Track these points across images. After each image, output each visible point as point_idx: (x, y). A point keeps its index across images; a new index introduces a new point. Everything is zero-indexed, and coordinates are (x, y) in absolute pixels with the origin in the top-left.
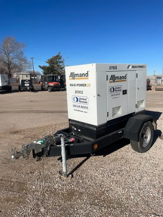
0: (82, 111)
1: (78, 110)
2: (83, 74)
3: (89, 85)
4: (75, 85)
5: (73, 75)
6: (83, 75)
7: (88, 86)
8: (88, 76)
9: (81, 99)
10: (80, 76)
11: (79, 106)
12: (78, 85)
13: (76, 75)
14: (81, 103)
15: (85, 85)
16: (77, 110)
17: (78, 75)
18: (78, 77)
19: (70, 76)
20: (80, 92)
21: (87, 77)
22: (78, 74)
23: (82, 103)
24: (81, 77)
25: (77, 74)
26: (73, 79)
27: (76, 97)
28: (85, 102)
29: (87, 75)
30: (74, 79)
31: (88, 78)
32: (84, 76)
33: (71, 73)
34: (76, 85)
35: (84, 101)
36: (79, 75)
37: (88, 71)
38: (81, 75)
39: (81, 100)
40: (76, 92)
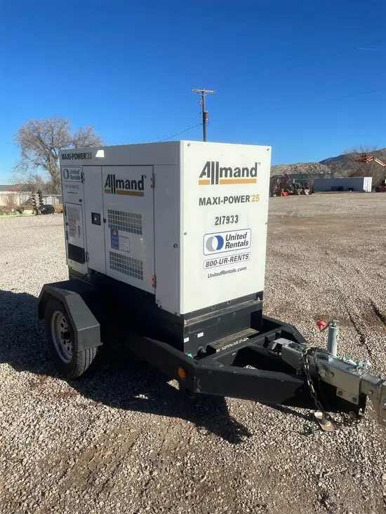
0: (234, 271)
1: (223, 272)
2: (244, 169)
3: (257, 197)
4: (216, 201)
5: (213, 172)
6: (245, 171)
7: (253, 201)
8: (255, 175)
9: (232, 237)
10: (237, 174)
11: (226, 260)
12: (226, 199)
13: (224, 171)
14: (233, 248)
15: (248, 198)
16: (216, 275)
17: (229, 172)
18: (228, 178)
19: (203, 173)
20: (231, 219)
21: (254, 178)
22: (230, 169)
23: (235, 248)
24: (238, 178)
25: (226, 170)
26: (213, 183)
27: (217, 237)
28: (243, 244)
29: (253, 172)
30: (217, 183)
31: (254, 181)
32: (247, 176)
33: (208, 164)
34: (222, 199)
35: (239, 240)
36: (233, 172)
37: (256, 164)
38: (239, 172)
39: (231, 242)
40: (218, 221)
